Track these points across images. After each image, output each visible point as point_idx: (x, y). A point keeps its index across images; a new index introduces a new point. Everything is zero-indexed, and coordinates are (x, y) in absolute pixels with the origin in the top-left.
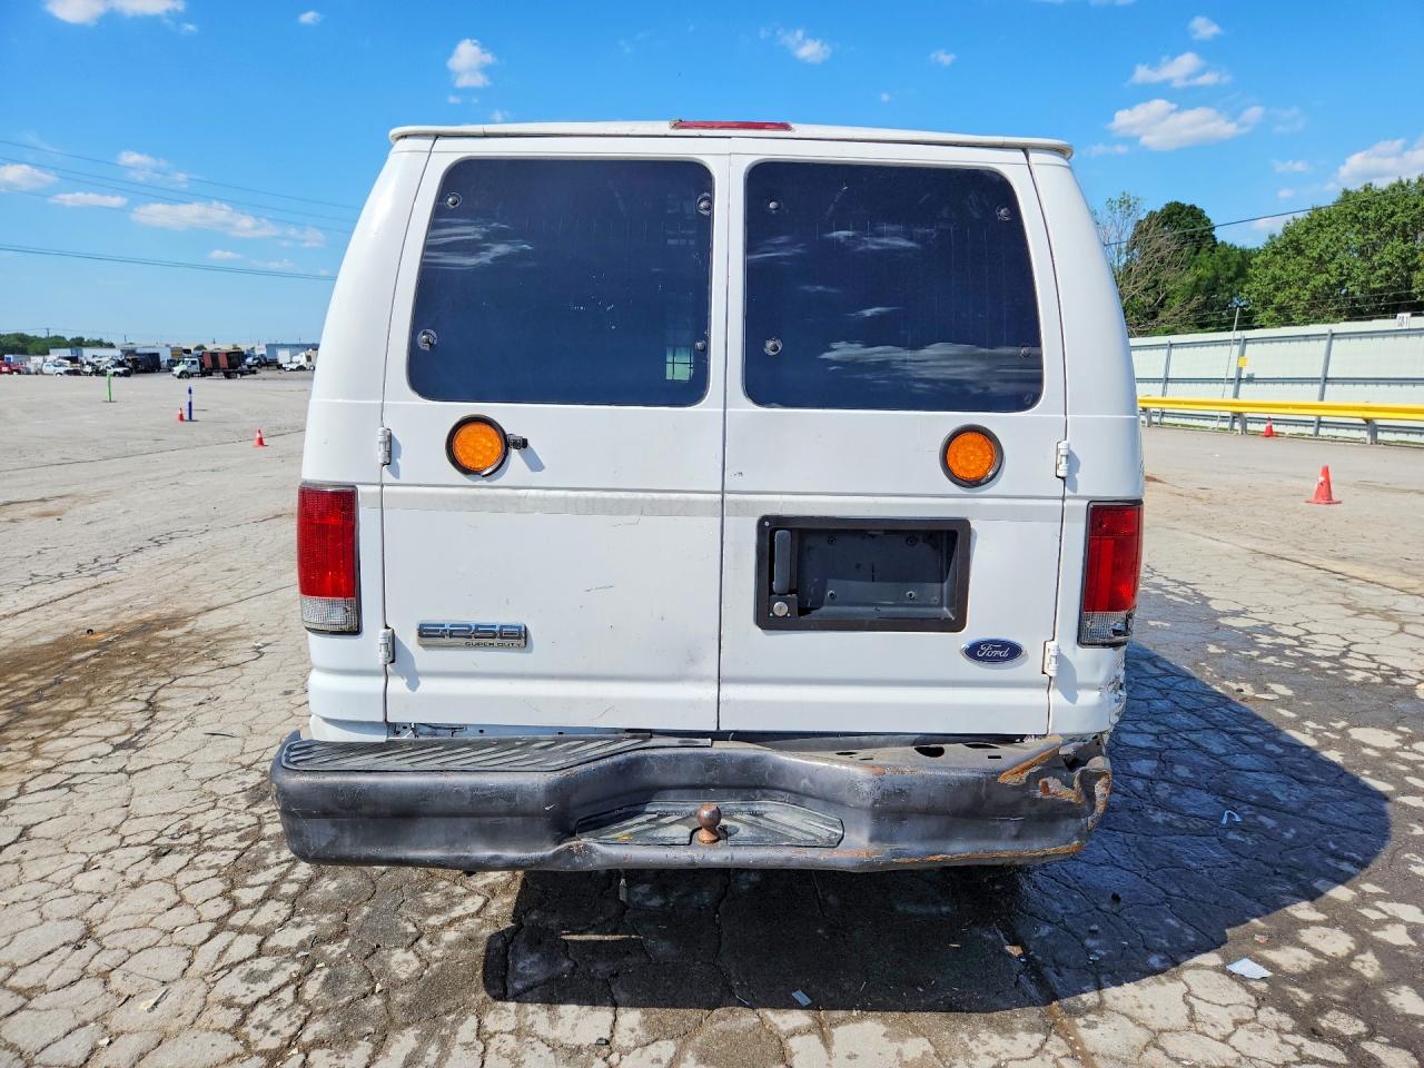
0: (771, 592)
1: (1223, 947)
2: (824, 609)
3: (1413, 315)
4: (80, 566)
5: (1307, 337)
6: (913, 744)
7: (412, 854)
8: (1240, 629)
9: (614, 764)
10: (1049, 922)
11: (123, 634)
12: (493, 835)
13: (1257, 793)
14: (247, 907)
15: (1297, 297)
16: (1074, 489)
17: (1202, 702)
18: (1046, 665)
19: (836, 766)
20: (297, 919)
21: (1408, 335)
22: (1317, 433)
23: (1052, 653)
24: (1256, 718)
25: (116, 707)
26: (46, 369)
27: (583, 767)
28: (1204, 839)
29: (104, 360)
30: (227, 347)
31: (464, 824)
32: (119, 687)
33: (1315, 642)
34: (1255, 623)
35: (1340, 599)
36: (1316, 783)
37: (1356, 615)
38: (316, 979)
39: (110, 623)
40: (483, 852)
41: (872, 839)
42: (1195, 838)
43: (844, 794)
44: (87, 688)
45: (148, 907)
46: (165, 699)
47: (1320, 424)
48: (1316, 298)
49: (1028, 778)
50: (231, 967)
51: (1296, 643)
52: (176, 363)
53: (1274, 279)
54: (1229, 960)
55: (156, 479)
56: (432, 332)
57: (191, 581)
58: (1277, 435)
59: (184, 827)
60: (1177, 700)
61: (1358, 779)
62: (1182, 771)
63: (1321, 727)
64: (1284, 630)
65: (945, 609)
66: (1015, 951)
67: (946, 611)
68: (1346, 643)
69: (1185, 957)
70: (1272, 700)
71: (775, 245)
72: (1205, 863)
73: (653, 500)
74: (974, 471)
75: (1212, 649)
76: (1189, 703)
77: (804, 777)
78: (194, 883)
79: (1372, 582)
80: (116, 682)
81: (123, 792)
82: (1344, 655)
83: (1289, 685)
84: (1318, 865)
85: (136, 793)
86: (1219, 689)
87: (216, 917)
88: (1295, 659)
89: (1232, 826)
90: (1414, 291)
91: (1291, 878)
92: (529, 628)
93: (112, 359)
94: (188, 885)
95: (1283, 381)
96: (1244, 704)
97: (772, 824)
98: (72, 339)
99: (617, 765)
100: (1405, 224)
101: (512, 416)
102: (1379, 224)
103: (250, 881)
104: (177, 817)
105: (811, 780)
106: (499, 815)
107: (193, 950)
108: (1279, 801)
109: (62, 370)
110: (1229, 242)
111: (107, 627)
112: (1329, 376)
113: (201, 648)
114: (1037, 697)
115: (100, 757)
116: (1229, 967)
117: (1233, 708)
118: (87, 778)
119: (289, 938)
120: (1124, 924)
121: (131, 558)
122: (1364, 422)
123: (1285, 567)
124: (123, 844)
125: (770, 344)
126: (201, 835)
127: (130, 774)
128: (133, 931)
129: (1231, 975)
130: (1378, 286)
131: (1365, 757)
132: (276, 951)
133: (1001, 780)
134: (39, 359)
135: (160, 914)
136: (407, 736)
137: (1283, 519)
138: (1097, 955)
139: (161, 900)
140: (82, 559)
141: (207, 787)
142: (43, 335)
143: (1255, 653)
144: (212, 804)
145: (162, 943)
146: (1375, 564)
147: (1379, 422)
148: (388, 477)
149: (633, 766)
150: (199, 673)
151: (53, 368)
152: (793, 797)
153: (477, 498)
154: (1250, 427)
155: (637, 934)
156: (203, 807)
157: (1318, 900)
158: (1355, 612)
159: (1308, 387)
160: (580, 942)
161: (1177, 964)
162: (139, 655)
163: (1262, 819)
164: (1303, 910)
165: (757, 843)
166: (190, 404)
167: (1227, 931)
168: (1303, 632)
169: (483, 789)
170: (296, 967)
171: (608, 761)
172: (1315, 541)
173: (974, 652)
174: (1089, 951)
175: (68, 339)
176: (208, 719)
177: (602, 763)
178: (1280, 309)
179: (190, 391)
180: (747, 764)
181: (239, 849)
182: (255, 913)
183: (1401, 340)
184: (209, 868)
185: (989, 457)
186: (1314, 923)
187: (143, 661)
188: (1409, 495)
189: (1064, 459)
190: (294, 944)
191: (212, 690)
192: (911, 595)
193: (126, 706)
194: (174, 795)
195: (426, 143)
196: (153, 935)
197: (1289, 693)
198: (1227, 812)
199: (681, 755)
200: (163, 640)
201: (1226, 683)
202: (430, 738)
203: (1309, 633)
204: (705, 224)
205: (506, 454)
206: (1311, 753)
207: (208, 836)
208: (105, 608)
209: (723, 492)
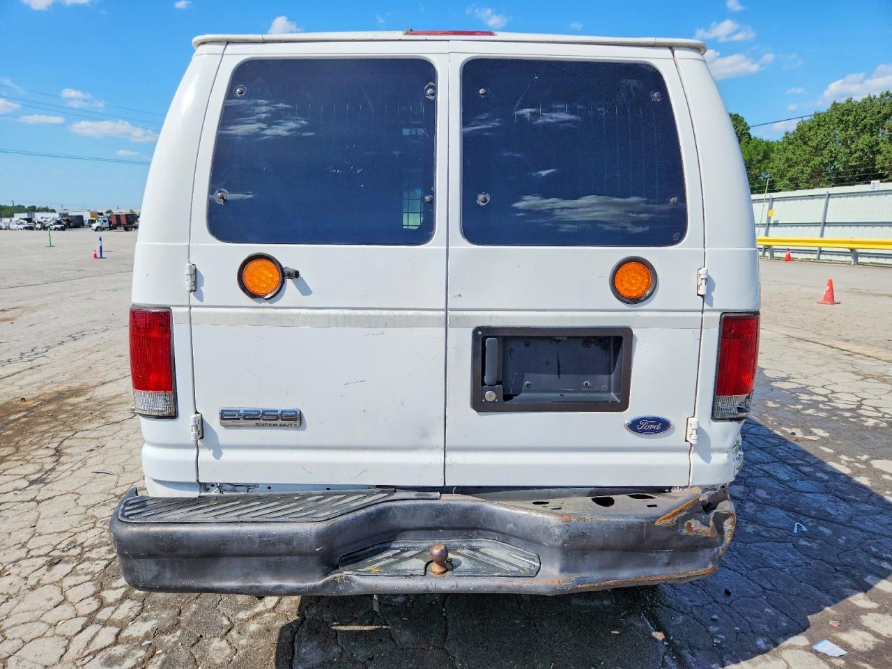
0: (483, 384)
1: (807, 630)
2: (523, 395)
3: (881, 182)
4: (22, 354)
5: (812, 197)
6: (589, 495)
7: (216, 584)
8: (787, 390)
9: (367, 514)
10: (682, 612)
11: (44, 401)
12: (277, 569)
13: (815, 509)
14: (110, 605)
15: (802, 172)
16: (711, 304)
17: (768, 442)
18: (688, 436)
19: (534, 514)
20: (145, 614)
21: (878, 195)
22: (819, 258)
23: (693, 427)
24: (806, 454)
25: (34, 453)
26: (13, 226)
27: (344, 517)
28: (783, 544)
29: (48, 220)
30: (127, 211)
31: (255, 561)
32: (38, 439)
33: (839, 399)
34: (797, 385)
35: (850, 369)
36: (855, 501)
37: (862, 380)
38: (156, 663)
39: (36, 393)
40: (269, 582)
41: (562, 570)
42: (777, 544)
43: (540, 536)
44: (17, 439)
45: (41, 605)
46: (66, 448)
47: (821, 252)
48: (814, 172)
49: (677, 521)
50: (95, 654)
51: (826, 399)
52: (93, 222)
53: (788, 160)
54: (814, 641)
55: (77, 296)
56: (225, 190)
57: (93, 364)
58: (794, 259)
59: (72, 542)
60: (752, 441)
61: (883, 497)
62: (762, 493)
63: (851, 460)
64: (817, 390)
65: (612, 394)
66: (659, 636)
67: (613, 396)
68: (859, 399)
69: (782, 639)
70: (815, 440)
71: (481, 120)
72: (785, 563)
73: (394, 316)
74: (635, 291)
75: (770, 404)
76: (760, 443)
77: (509, 522)
78: (75, 585)
79: (869, 357)
80: (37, 435)
81: (34, 514)
82: (859, 407)
83: (824, 429)
84: (866, 564)
85: (41, 517)
86: (779, 433)
87: (88, 612)
88: (827, 411)
89: (802, 535)
90: (876, 167)
91: (847, 574)
92: (302, 411)
93: (53, 219)
94: (71, 587)
95: (797, 225)
96: (797, 443)
97: (486, 558)
98: (29, 207)
99: (370, 515)
100: (871, 124)
101: (288, 254)
102: (856, 125)
103: (114, 585)
104: (68, 535)
105: (515, 525)
106: (280, 555)
107: (69, 639)
108: (832, 515)
109: (22, 226)
110: (759, 138)
111: (35, 396)
112: (827, 221)
113: (95, 411)
114: (681, 459)
115: (20, 490)
116: (815, 647)
117: (790, 446)
118: (9, 506)
119: (138, 630)
120: (735, 614)
121: (55, 349)
122: (849, 251)
123: (810, 347)
124: (28, 556)
125: (481, 197)
126: (83, 548)
127: (38, 503)
128: (29, 624)
129: (817, 653)
130: (854, 164)
131: (885, 481)
132: (129, 640)
133: (657, 523)
134: (7, 220)
135: (49, 611)
136: (214, 492)
137: (804, 314)
138: (719, 638)
139: (50, 599)
140: (23, 350)
141: (90, 511)
142: (10, 205)
143: (800, 407)
144: (92, 525)
145: (48, 634)
146: (869, 344)
147: (859, 251)
148: (194, 301)
149: (382, 514)
150: (92, 429)
151: (16, 225)
152: (501, 536)
153: (262, 316)
154: (776, 255)
155: (387, 625)
156: (87, 527)
157: (869, 592)
158: (862, 377)
159: (813, 228)
160: (346, 631)
161: (776, 645)
162: (54, 416)
163: (821, 528)
164: (859, 600)
165: (475, 573)
166: (101, 247)
167: (809, 617)
168: (829, 392)
169: (269, 536)
170: (141, 653)
171: (363, 511)
172: (827, 329)
173: (635, 426)
174: (713, 636)
175: (26, 207)
176: (95, 462)
177: (358, 513)
178: (791, 180)
179: (100, 239)
180: (466, 512)
181: (108, 560)
182: (116, 609)
183: (874, 198)
184: (86, 574)
185: (647, 280)
186: (870, 610)
187: (56, 420)
188: (883, 297)
189: (704, 281)
190: (141, 634)
191: (100, 440)
192: (587, 384)
193: (42, 452)
194: (67, 519)
195: (220, 48)
196: (42, 627)
197: (826, 435)
198: (796, 524)
199: (417, 505)
200: (71, 405)
201: (783, 428)
202: (232, 494)
203: (833, 392)
204: (431, 106)
205: (283, 282)
206: (848, 480)
207: (87, 549)
208: (35, 383)
209: (446, 309)
